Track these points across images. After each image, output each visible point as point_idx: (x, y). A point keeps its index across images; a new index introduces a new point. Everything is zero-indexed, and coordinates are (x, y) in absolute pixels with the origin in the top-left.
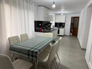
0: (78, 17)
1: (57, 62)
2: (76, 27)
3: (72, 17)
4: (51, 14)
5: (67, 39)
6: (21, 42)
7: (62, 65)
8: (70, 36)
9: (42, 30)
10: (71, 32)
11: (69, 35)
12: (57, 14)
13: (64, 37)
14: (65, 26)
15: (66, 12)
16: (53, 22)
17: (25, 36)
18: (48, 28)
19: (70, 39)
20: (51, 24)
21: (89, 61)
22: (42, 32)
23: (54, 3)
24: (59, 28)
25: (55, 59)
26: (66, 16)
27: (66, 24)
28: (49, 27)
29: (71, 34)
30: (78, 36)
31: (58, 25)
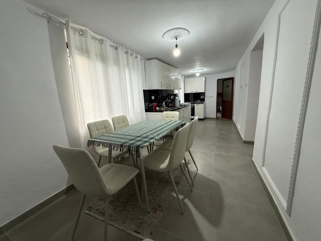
0: (232, 79)
1: (190, 169)
2: (229, 99)
3: (218, 80)
4: (175, 75)
5: (212, 125)
6: (115, 130)
7: (204, 177)
8: (217, 118)
9: (157, 108)
10: (218, 111)
11: (215, 117)
12: (187, 77)
13: (205, 121)
14: (206, 99)
15: (205, 70)
16: (181, 90)
17: (122, 121)
18: (170, 105)
19: (217, 125)
20: (176, 95)
21: (263, 165)
22: (156, 111)
23: (177, 46)
24: (194, 103)
25: (186, 164)
26: (205, 78)
27: (206, 95)
28: (171, 102)
29: (220, 115)
30: (234, 118)
31: (192, 98)
